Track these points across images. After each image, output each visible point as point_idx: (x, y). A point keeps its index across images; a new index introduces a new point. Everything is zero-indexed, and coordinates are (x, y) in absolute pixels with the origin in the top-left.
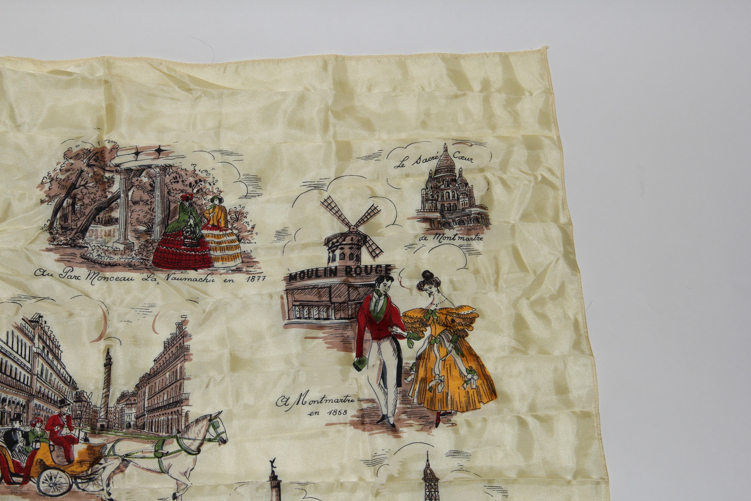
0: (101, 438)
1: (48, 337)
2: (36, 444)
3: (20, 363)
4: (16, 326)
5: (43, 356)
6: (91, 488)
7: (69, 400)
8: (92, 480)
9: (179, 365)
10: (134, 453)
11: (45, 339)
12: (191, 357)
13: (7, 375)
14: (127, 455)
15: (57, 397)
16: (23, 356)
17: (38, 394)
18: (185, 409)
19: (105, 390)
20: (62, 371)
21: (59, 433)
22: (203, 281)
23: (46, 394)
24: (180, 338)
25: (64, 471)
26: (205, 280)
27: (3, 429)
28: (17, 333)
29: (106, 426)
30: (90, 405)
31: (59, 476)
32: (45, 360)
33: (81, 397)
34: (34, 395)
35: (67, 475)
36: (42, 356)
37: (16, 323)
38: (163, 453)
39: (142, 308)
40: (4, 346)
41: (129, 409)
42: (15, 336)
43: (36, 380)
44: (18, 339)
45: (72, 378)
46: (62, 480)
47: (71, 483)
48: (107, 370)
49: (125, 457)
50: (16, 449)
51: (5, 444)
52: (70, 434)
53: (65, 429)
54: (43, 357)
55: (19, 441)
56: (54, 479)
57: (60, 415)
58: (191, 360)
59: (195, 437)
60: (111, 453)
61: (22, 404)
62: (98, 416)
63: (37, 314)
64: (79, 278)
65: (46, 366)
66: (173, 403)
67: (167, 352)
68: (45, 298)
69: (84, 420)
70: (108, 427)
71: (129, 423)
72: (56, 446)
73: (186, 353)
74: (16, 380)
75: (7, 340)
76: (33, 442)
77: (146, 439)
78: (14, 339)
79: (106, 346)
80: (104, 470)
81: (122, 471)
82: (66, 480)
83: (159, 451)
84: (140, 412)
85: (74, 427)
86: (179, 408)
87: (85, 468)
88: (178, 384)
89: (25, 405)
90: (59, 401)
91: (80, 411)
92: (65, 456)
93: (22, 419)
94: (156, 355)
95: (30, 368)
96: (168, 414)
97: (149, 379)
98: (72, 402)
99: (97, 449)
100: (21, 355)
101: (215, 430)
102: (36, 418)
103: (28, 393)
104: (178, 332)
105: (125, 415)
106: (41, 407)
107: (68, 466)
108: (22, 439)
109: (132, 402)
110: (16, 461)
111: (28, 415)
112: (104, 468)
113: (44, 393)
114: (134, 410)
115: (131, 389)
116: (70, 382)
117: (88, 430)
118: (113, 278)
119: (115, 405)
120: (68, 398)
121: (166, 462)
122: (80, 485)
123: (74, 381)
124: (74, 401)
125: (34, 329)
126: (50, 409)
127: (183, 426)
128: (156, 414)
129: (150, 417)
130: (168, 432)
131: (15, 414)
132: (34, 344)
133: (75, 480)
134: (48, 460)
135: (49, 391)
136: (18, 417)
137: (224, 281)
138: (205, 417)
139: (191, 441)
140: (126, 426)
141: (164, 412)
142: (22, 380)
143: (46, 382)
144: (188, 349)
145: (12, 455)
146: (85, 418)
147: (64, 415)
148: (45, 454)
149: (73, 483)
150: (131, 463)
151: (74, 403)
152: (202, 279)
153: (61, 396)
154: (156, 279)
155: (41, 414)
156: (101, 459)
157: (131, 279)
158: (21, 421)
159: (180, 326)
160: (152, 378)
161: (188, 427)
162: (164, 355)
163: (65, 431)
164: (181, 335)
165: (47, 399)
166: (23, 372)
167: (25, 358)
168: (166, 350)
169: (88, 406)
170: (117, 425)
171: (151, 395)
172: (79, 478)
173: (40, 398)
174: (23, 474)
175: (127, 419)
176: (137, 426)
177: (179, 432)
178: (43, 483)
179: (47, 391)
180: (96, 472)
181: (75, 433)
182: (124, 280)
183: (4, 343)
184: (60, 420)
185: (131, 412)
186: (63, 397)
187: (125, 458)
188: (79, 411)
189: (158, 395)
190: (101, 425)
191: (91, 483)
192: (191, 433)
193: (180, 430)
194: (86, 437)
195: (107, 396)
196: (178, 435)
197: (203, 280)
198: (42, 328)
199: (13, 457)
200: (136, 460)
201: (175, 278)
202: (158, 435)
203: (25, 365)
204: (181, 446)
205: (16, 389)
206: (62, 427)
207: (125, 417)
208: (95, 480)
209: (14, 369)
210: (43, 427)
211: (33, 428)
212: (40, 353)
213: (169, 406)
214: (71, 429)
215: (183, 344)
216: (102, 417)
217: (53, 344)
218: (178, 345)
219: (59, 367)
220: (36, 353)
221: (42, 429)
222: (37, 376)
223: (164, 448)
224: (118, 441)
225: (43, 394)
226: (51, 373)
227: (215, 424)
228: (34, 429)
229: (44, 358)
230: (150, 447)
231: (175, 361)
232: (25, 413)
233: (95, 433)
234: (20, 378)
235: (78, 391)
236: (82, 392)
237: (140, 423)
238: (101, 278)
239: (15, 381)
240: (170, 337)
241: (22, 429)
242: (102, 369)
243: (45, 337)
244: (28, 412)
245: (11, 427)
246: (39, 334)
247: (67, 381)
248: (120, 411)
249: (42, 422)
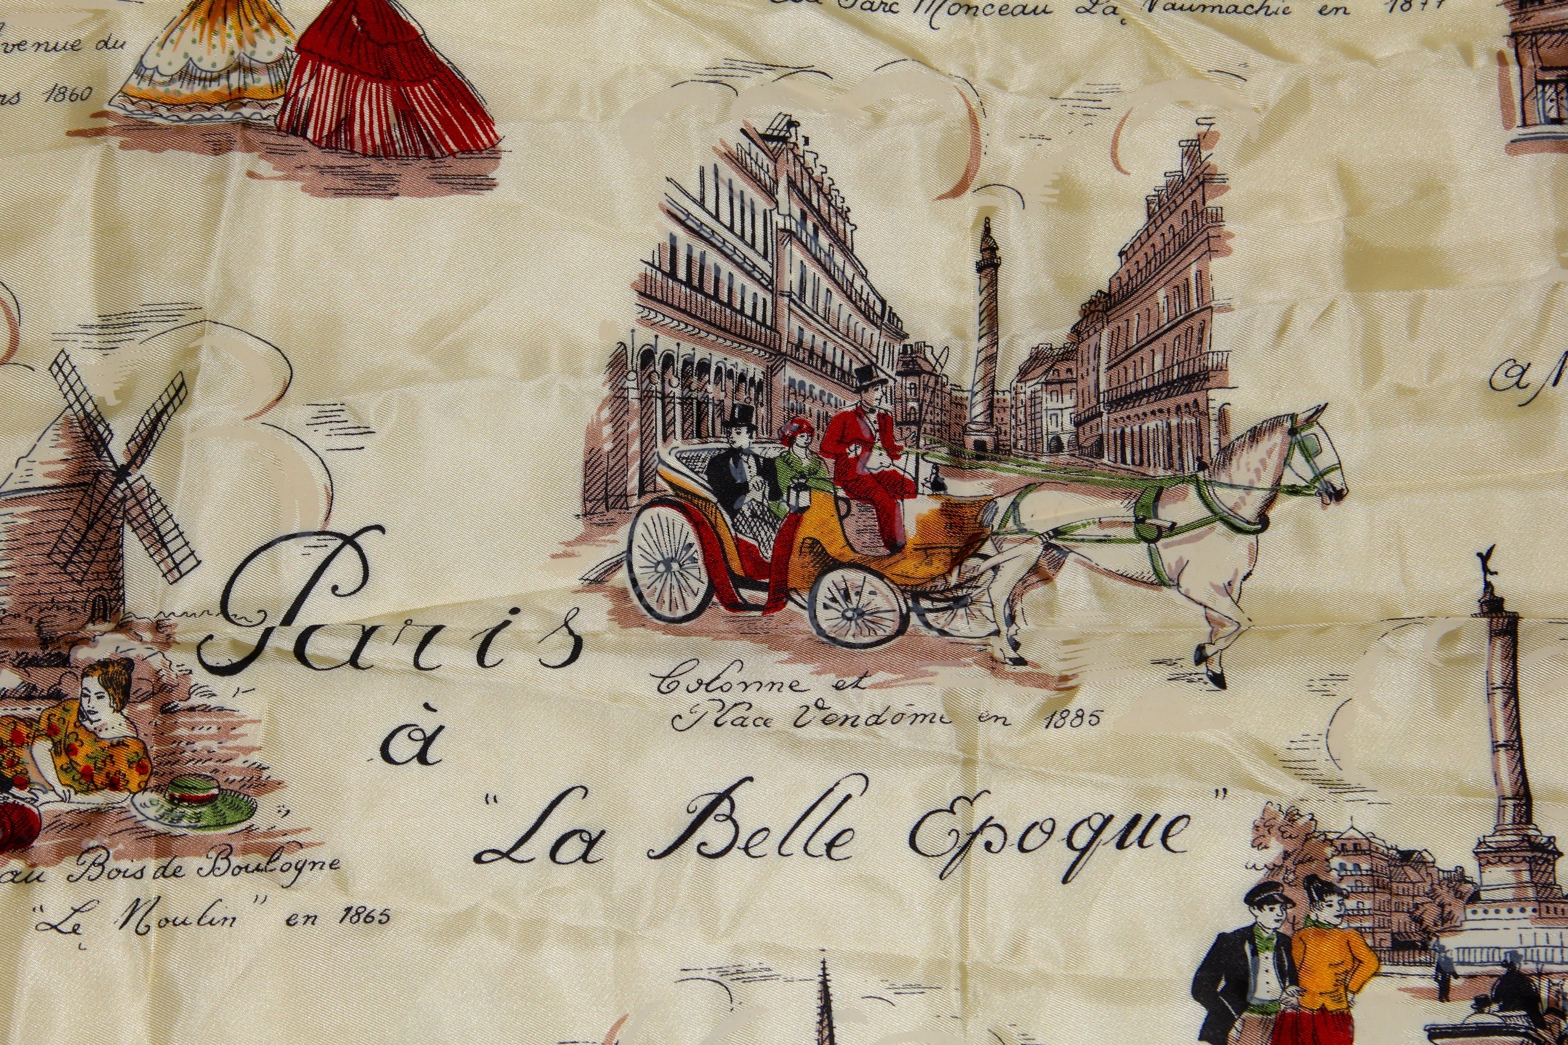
0: (979, 482)
1: (816, 183)
2: (798, 496)
3: (740, 261)
4: (724, 150)
5: (804, 240)
6: (961, 624)
7: (884, 368)
8: (962, 602)
9: (1194, 269)
10: (1077, 527)
11: (806, 191)
12: (1229, 242)
13: (707, 296)
14: (1057, 532)
15: (851, 361)
16: (748, 238)
17: (797, 350)
18: (1217, 397)
19: (984, 342)
20: (858, 283)
21: (859, 464)
22: (1256, 12)
23: (819, 351)
24: (1194, 186)
25: (881, 577)
26: (1261, 9)
27: (704, 450)
28: (728, 172)
29: (990, 446)
30: (944, 385)
31: (867, 588)
32: (809, 251)
33: (919, 361)
34: (785, 354)
35: (891, 585)
36: (800, 240)
37: (725, 145)
38: (1159, 527)
39: (1080, 96)
40: (695, 210)
41: (1055, 398)
42: (723, 181)
43: (786, 311)
44: (731, 189)
45: (888, 304)
46: (879, 602)
47: (904, 610)
48: (985, 282)
49: (1051, 538)
50: (745, 508)
51: (716, 495)
52: (892, 468)
53: (876, 452)
54: (802, 243)
55: (751, 487)
56: (854, 598)
57: (860, 412)
58: (1228, 251)
59: (1251, 481)
60: (1010, 525)
61: (752, 379)
62: (968, 416)
63: (781, 117)
64: (894, 8)
65: (812, 269)
66: (1181, 379)
67: (1157, 228)
68: (801, 69)
69: (928, 427)
70: (997, 448)
71: (1058, 439)
72: (854, 503)
73: (1212, 232)
74: (733, 309)
75: (702, 193)
76: (789, 488)
77: (1106, 484)
78: (720, 190)
79: (981, 209)
80: (996, 574)
81: (1047, 579)
82: (889, 601)
83: (1148, 521)
84: (1087, 406)
85: (901, 448)
86: (1200, 397)
87: (937, 566)
88: (1195, 323)
89: (761, 382)
90: (857, 370)
91: (918, 400)
92: (881, 530)
93: (754, 422)
94: (1124, 239)
95: (770, 274)
96: (1169, 411)
97: (1109, 309)
98: (893, 374)
99: (968, 512)
100: (742, 237)
101: (1308, 461)
102: (793, 420)
103: (768, 347)
104: (1185, 169)
105: (1044, 413)
106: (807, 388)
107: (892, 560)
108: (759, 479)
109: (1064, 376)
110: (746, 542)
111: (770, 410)
112: (995, 568)
113: (812, 347)
114: (1069, 401)
115: (1058, 336)
116: (882, 317)
117: (942, 458)
118: (992, 6)
119: (1014, 384)
120: (879, 364)
121: (1170, 553)
122: (930, 617)
123: (895, 315)
124: (898, 374)
125: (776, 161)
126: (830, 395)
127: (1215, 450)
128: (1131, 412)
129: (1116, 420)
130: (1171, 466)
131: (734, 406)
132: (777, 203)
133: (916, 601)
134: (831, 543)
135: (825, 343)
136: (743, 418)
137: (1320, 12)
138: (1274, 423)
139: (1240, 493)
140: (1049, 445)
141: (1156, 407)
142: (748, 311)
143: (816, 316)
144: (1217, 218)
145: (734, 525)
146: (931, 422)
147: (872, 411)
148: (824, 523)
149: (909, 609)
150: (1071, 556)
151: (899, 379)
152: (1252, 7)
153: (860, 356)
154: (1115, 8)
155: (807, 408)
156: (984, 541)
157: (1044, 11)
158: (751, 429)
159: (1193, 149)
160: (1116, 304)
161: (1227, 452)
162: (1149, 236)
163: (877, 461)
164: (1197, 177)
165: (822, 365)
166: (752, 287)
167: (753, 246)
168: (1154, 222)
169: (938, 387)
170: (1021, 443)
171: (1116, 356)
172: (926, 595)
173: (803, 361)
174: (767, 581)
175: (1049, 426)
176: (1080, 447)
177: (1202, 466)
178: (826, 607)
179: (819, 340)
180: (974, 578)
181: (906, 465)
182: (1023, 12)
183: (694, 201)
184: (862, 426)
185: (1061, 406)
186: (866, 361)
187: (1053, 541)
188: (913, 400)
189: (1136, 357)
190: (976, 442)
191: (961, 611)
192: (1238, 468)
193: (1206, 460)
194: (937, 476)
195: (991, 359)
196: (1201, 475)
197: (1256, 8)
198: (796, 156)
199: (737, 530)
200: (1085, 549)
201: (1174, 5)
202: (1144, 474)
203: (754, 266)
204: (1212, 511)
205: (735, 334)
206: (868, 446)
207: (1044, 419)
208: (972, 603)
209: (724, 277)
210: (815, 446)
211: (787, 448)
212: (794, 229)
213: (1169, 387)
214: (894, 453)
215: (1204, 203)
216: (979, 419)
217: (830, 204)
218: (1187, 205)
219: (849, 272)
220: (784, 230)
221: (812, 453)
222: (789, 296)
223: (1161, 512)
224: (1028, 488)
225: (812, 352)
226: (828, 290)
227: (1307, 443)
228: (789, 452)
229: (805, 246)
230: (1118, 508)
231: (1182, 255)
232: (762, 405)
233: (960, 467)
234: (743, 302)
235: (907, 342)
236: (921, 347)
237: (1088, 438)
238: (958, 7)
239: (728, 311)
240: (1162, 182)
241: (757, 449)
242: (972, 278)
243: (806, 184)
244: (769, 401)
245: (727, 446)
246: (788, 175)
247: (875, 313)
248: (1029, 404)
249: (810, 431)
